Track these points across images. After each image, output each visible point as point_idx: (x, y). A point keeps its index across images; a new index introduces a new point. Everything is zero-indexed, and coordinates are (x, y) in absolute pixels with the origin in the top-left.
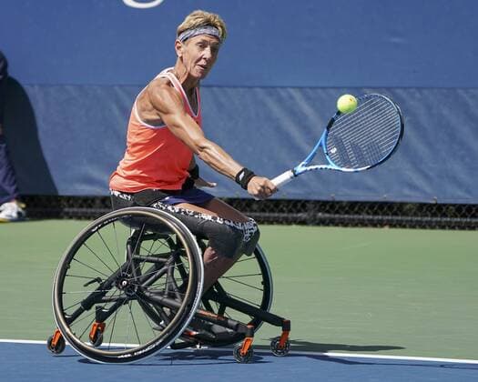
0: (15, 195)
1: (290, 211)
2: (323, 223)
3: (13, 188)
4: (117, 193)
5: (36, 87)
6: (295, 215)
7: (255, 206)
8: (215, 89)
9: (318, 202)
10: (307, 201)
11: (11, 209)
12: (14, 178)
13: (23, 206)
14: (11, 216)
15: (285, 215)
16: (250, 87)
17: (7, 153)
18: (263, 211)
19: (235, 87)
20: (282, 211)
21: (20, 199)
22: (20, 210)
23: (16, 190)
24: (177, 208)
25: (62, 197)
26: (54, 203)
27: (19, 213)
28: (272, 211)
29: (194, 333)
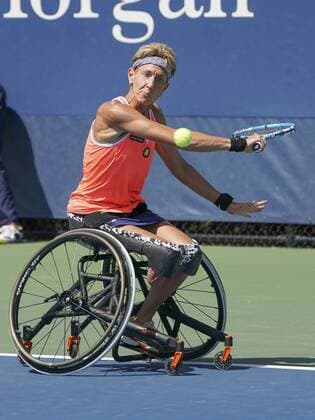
0: (14, 218)
1: (270, 234)
2: (300, 245)
3: (11, 211)
4: (71, 215)
5: (33, 118)
6: (274, 237)
7: (237, 229)
8: (199, 119)
9: (296, 225)
10: (286, 225)
11: (10, 231)
12: (12, 202)
13: (21, 228)
14: (9, 238)
15: (266, 237)
16: (234, 117)
17: (6, 179)
18: (244, 233)
19: (218, 117)
20: (262, 234)
21: (18, 221)
22: (18, 232)
23: (14, 213)
24: (120, 230)
25: (56, 220)
26: (49, 226)
27: (16, 235)
28: (253, 234)
29: (148, 347)
